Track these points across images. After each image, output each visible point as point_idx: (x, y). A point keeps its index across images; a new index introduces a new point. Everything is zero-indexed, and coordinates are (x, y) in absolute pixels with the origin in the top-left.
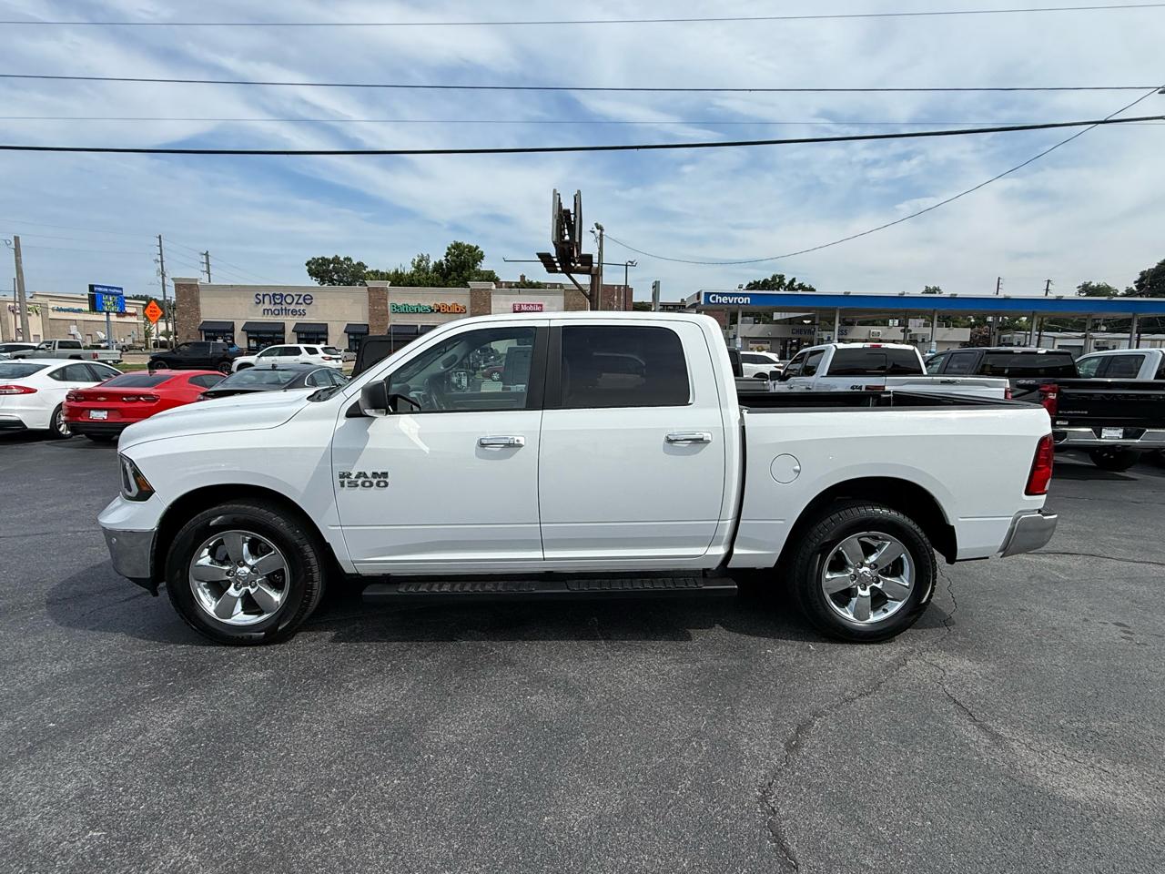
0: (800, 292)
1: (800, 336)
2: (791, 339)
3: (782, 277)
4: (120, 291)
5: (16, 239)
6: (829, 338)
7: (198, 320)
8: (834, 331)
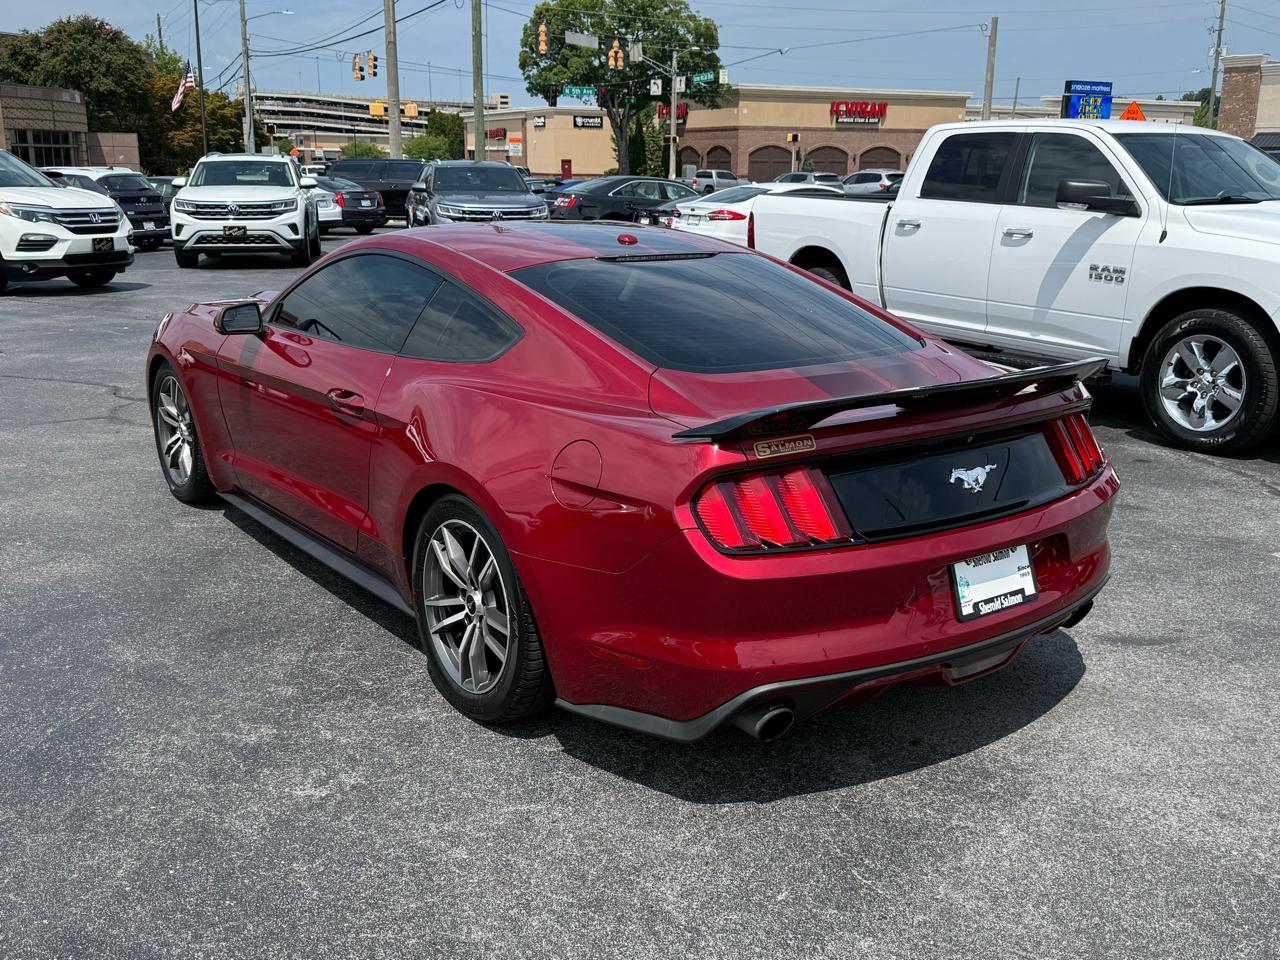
4: (1106, 89)
5: (995, 21)
7: (1251, 131)
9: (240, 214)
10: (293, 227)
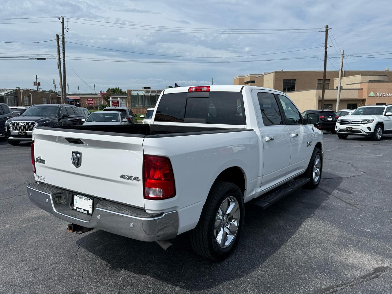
9: (352, 123)
10: (369, 128)
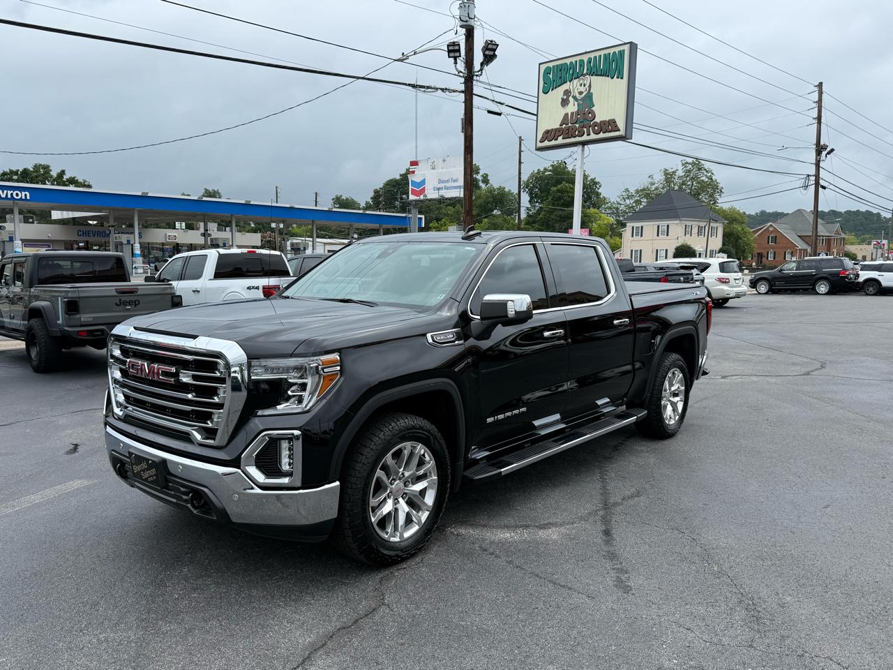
0: (72, 188)
1: (87, 238)
2: (77, 242)
3: (46, 168)
6: (128, 242)
8: (133, 233)
